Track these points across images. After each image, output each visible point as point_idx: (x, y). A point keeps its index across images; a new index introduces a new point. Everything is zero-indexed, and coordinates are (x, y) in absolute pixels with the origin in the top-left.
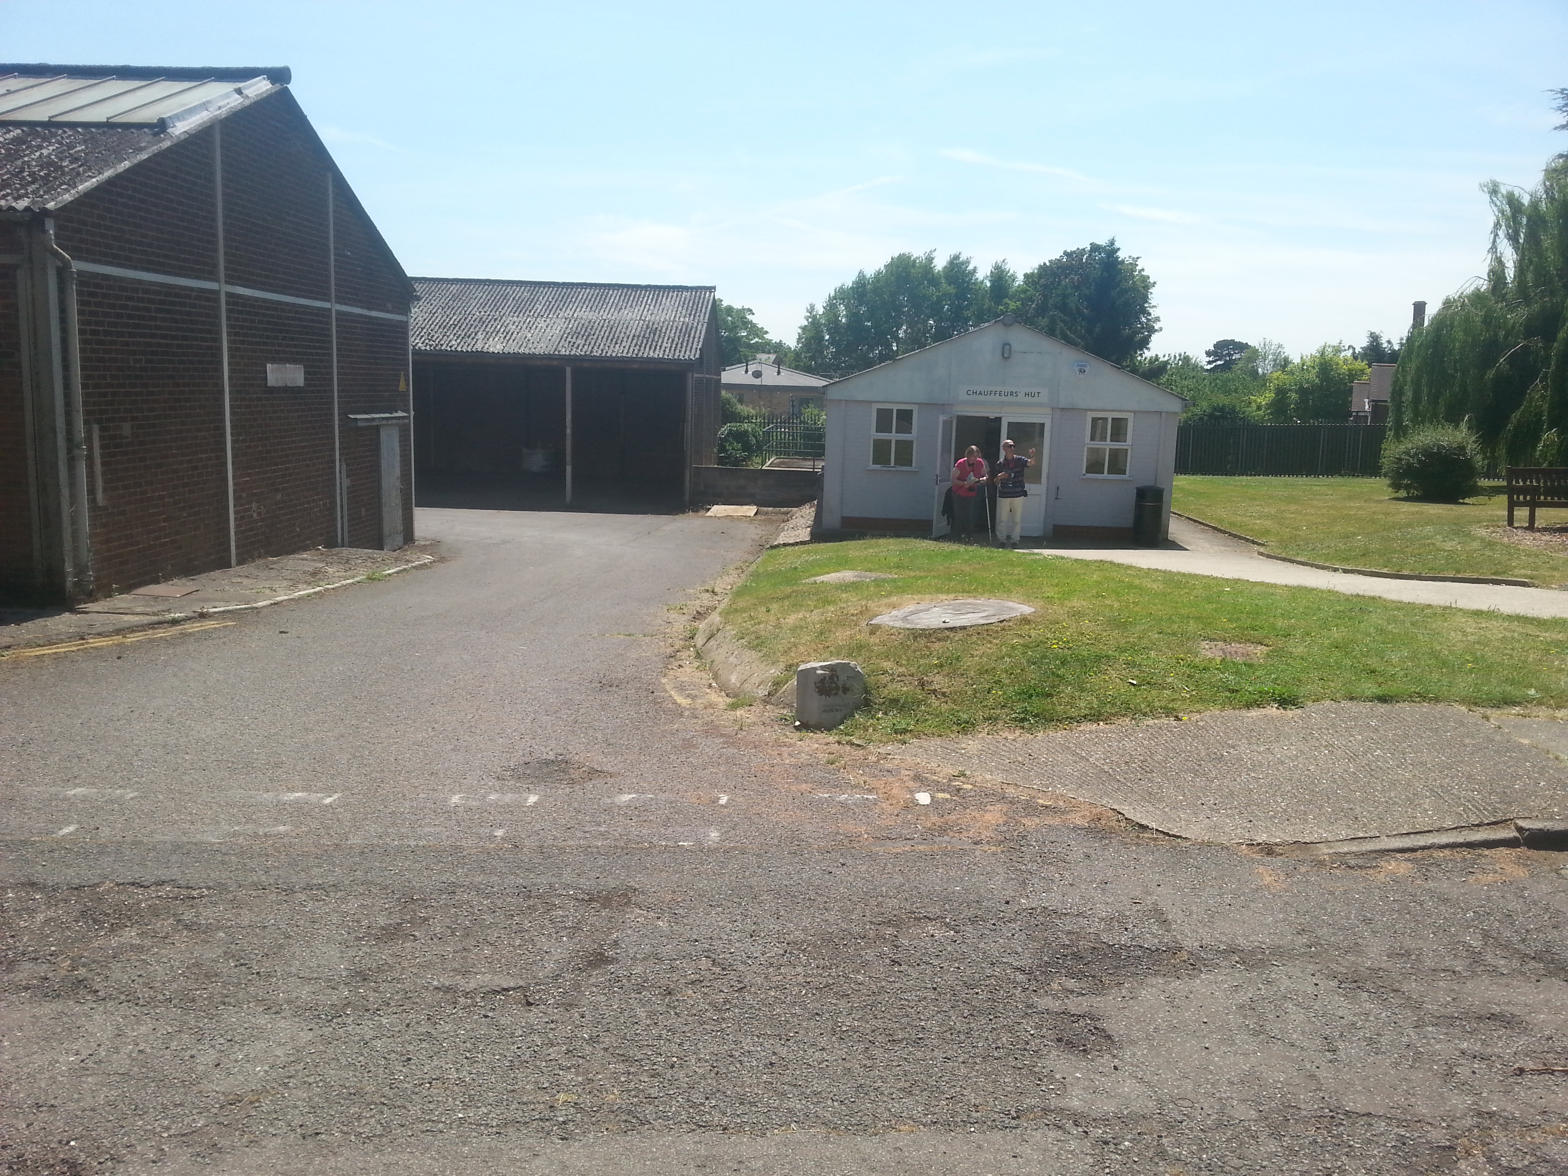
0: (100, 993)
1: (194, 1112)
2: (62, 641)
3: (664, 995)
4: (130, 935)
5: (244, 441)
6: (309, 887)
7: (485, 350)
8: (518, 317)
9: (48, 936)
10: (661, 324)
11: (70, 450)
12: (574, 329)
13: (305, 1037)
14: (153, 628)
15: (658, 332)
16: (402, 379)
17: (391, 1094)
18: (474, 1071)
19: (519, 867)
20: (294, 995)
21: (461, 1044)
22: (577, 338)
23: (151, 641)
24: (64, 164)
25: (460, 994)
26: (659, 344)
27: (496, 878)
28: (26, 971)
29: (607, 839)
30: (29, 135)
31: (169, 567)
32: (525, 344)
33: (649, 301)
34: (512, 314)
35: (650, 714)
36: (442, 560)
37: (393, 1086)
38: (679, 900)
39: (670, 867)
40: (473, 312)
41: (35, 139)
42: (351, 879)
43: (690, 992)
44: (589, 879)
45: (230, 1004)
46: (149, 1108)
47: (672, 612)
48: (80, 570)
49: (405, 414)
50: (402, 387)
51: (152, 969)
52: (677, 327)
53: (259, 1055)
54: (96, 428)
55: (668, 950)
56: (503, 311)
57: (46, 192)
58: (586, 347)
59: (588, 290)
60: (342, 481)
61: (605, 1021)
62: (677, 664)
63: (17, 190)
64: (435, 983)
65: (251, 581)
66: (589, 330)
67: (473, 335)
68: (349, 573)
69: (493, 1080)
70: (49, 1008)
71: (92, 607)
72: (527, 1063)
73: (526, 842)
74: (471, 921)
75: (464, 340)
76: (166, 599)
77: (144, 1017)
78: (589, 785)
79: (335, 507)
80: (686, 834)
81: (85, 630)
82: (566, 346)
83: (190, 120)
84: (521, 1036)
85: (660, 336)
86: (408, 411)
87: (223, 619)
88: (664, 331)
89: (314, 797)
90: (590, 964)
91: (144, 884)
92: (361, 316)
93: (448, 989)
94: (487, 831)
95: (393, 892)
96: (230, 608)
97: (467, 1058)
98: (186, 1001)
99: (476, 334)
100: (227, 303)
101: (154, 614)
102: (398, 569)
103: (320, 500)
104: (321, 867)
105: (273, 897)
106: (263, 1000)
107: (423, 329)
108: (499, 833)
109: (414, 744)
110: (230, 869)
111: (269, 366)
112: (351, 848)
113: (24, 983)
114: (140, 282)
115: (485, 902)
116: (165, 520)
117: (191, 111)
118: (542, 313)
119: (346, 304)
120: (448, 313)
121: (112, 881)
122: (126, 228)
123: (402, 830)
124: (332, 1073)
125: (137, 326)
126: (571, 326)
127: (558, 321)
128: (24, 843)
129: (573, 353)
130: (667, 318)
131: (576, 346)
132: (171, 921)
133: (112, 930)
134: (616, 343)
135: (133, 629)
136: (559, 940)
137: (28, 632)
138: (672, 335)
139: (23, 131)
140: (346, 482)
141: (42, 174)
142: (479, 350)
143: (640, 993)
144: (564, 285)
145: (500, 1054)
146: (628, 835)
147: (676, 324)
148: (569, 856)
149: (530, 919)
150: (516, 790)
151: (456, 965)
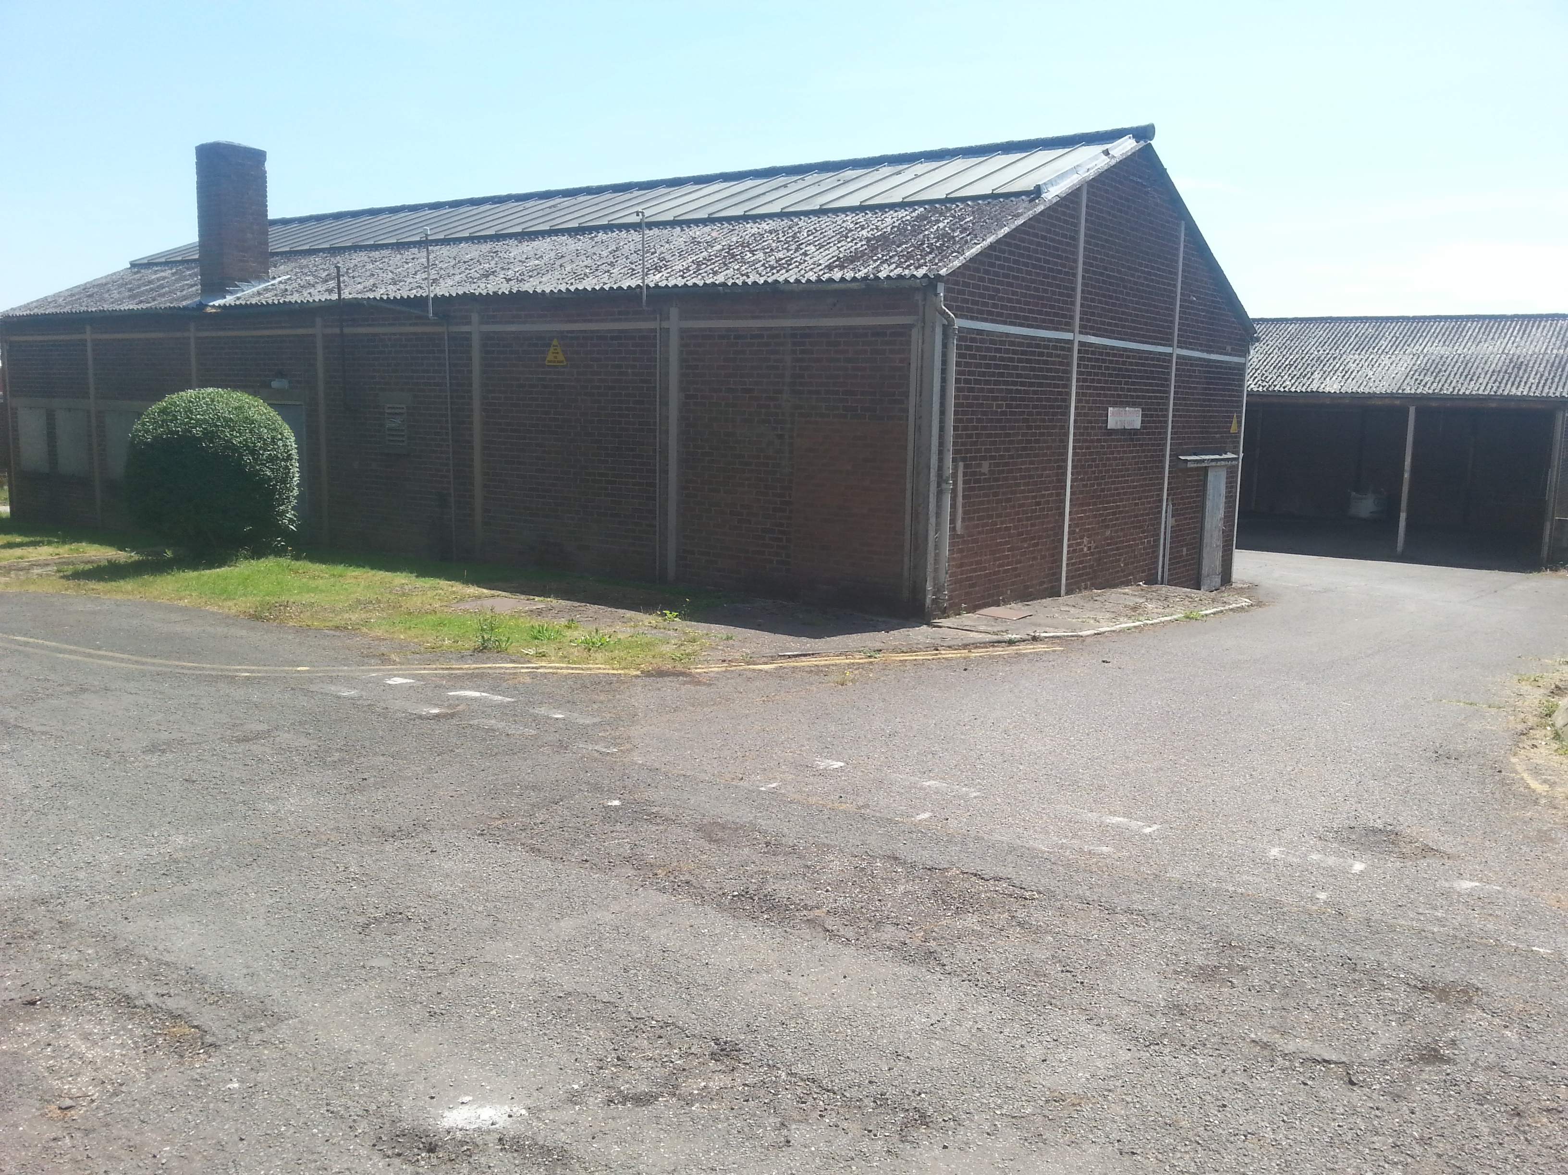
0: (946, 968)
1: (1023, 1098)
2: (920, 650)
3: (1512, 1115)
4: (971, 921)
5: (1082, 480)
6: (1129, 911)
7: (1321, 390)
8: (1359, 354)
9: (906, 906)
10: (1528, 358)
11: (939, 485)
12: (1423, 365)
13: (1124, 1056)
14: (993, 646)
15: (1523, 367)
16: (1235, 421)
17: (1205, 1135)
18: (1291, 1137)
19: (1344, 937)
20: (1115, 1012)
21: (1278, 1105)
22: (1425, 375)
23: (991, 657)
24: (956, 234)
25: (1278, 1054)
26: (1524, 379)
27: (1318, 943)
28: (888, 933)
29: (1444, 926)
30: (930, 212)
31: (1009, 592)
32: (1365, 383)
33: (1516, 332)
34: (1353, 352)
35: (1497, 796)
36: (1260, 604)
37: (1208, 1128)
38: (1533, 1012)
39: (1521, 972)
40: (1312, 351)
41: (934, 214)
42: (1170, 911)
43: (1545, 1120)
44: (1423, 966)
45: (1056, 1006)
46: (985, 1083)
47: (1523, 683)
48: (938, 590)
49: (1234, 456)
50: (1233, 429)
51: (990, 956)
52: (1548, 361)
53: (1082, 1062)
54: (961, 464)
55: (1517, 1065)
56: (1344, 349)
57: (940, 260)
58: (1435, 385)
59: (1442, 323)
60: (1167, 520)
61: (1439, 1125)
62: (1530, 743)
63: (918, 260)
64: (1253, 1036)
65: (1077, 611)
66: (1439, 366)
67: (1309, 375)
68: (1167, 610)
69: (1311, 1152)
70: (907, 970)
71: (944, 622)
72: (1349, 1144)
73: (1352, 912)
74: (1291, 981)
75: (1299, 381)
76: (1004, 620)
77: (982, 999)
78: (1423, 863)
79: (1158, 546)
80: (1542, 939)
81: (939, 642)
82: (1412, 383)
83: (1062, 185)
84: (1343, 1115)
85: (1525, 370)
86: (1237, 453)
87: (1052, 644)
88: (1531, 365)
89: (1134, 824)
90: (1422, 1057)
91: (985, 876)
92: (1200, 359)
93: (1265, 1046)
94: (1309, 891)
95: (1211, 933)
96: (1058, 634)
97: (1283, 1121)
98: (1019, 994)
99: (1312, 374)
100: (1079, 352)
101: (995, 633)
102: (1215, 610)
103: (1146, 537)
104: (1142, 894)
105: (1096, 913)
106: (1086, 1010)
107: (1256, 370)
108: (1322, 896)
109: (1232, 788)
110: (1058, 879)
111: (1110, 409)
112: (1170, 881)
113: (888, 943)
114: (1008, 335)
115: (1306, 965)
116: (1009, 550)
117: (1063, 176)
118: (1387, 350)
119: (1187, 348)
120: (1284, 353)
121: (958, 868)
122: (1000, 287)
123: (1221, 873)
124: (1148, 1098)
125: (1002, 375)
126: (1419, 362)
127: (1405, 357)
128: (890, 821)
129: (1419, 391)
130: (1537, 350)
131: (1423, 383)
132: (1006, 915)
133: (957, 913)
134: (1471, 380)
135: (976, 645)
136: (1388, 1023)
137: (895, 639)
138: (1541, 369)
139: (925, 209)
140: (1171, 521)
141: (938, 244)
142: (1314, 390)
143: (1482, 1105)
144: (1414, 318)
145: (1320, 1128)
146: (1470, 926)
147: (1547, 357)
148: (1400, 936)
149: (1355, 993)
150: (1339, 854)
151: (1274, 1022)
